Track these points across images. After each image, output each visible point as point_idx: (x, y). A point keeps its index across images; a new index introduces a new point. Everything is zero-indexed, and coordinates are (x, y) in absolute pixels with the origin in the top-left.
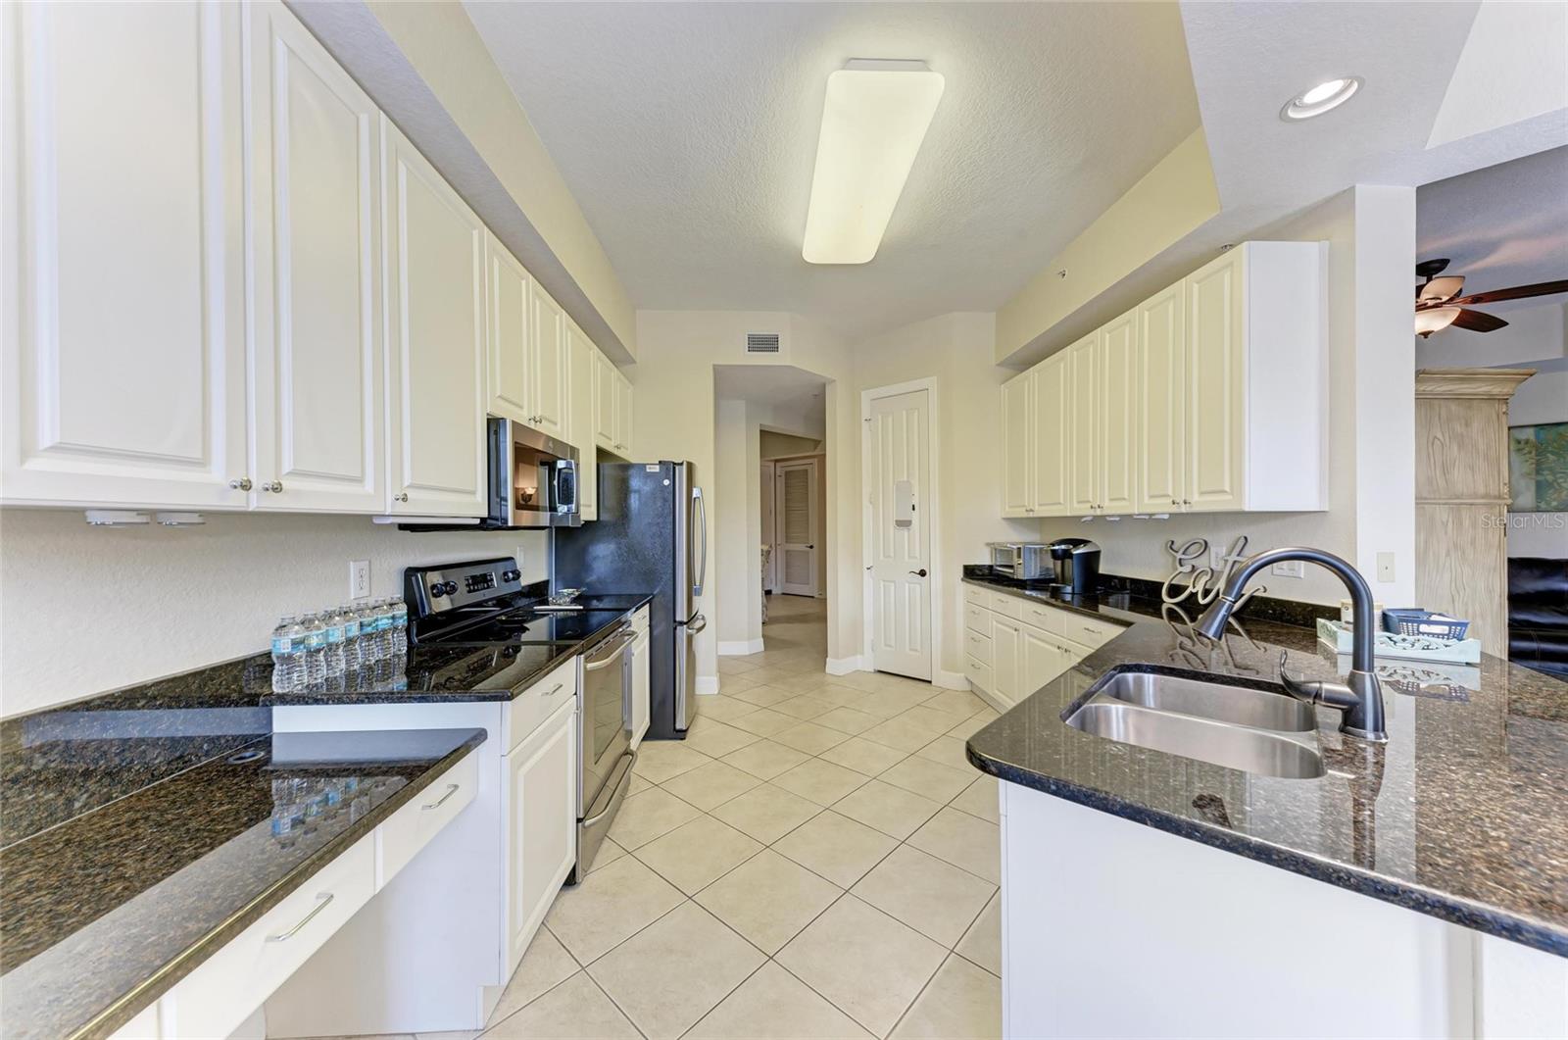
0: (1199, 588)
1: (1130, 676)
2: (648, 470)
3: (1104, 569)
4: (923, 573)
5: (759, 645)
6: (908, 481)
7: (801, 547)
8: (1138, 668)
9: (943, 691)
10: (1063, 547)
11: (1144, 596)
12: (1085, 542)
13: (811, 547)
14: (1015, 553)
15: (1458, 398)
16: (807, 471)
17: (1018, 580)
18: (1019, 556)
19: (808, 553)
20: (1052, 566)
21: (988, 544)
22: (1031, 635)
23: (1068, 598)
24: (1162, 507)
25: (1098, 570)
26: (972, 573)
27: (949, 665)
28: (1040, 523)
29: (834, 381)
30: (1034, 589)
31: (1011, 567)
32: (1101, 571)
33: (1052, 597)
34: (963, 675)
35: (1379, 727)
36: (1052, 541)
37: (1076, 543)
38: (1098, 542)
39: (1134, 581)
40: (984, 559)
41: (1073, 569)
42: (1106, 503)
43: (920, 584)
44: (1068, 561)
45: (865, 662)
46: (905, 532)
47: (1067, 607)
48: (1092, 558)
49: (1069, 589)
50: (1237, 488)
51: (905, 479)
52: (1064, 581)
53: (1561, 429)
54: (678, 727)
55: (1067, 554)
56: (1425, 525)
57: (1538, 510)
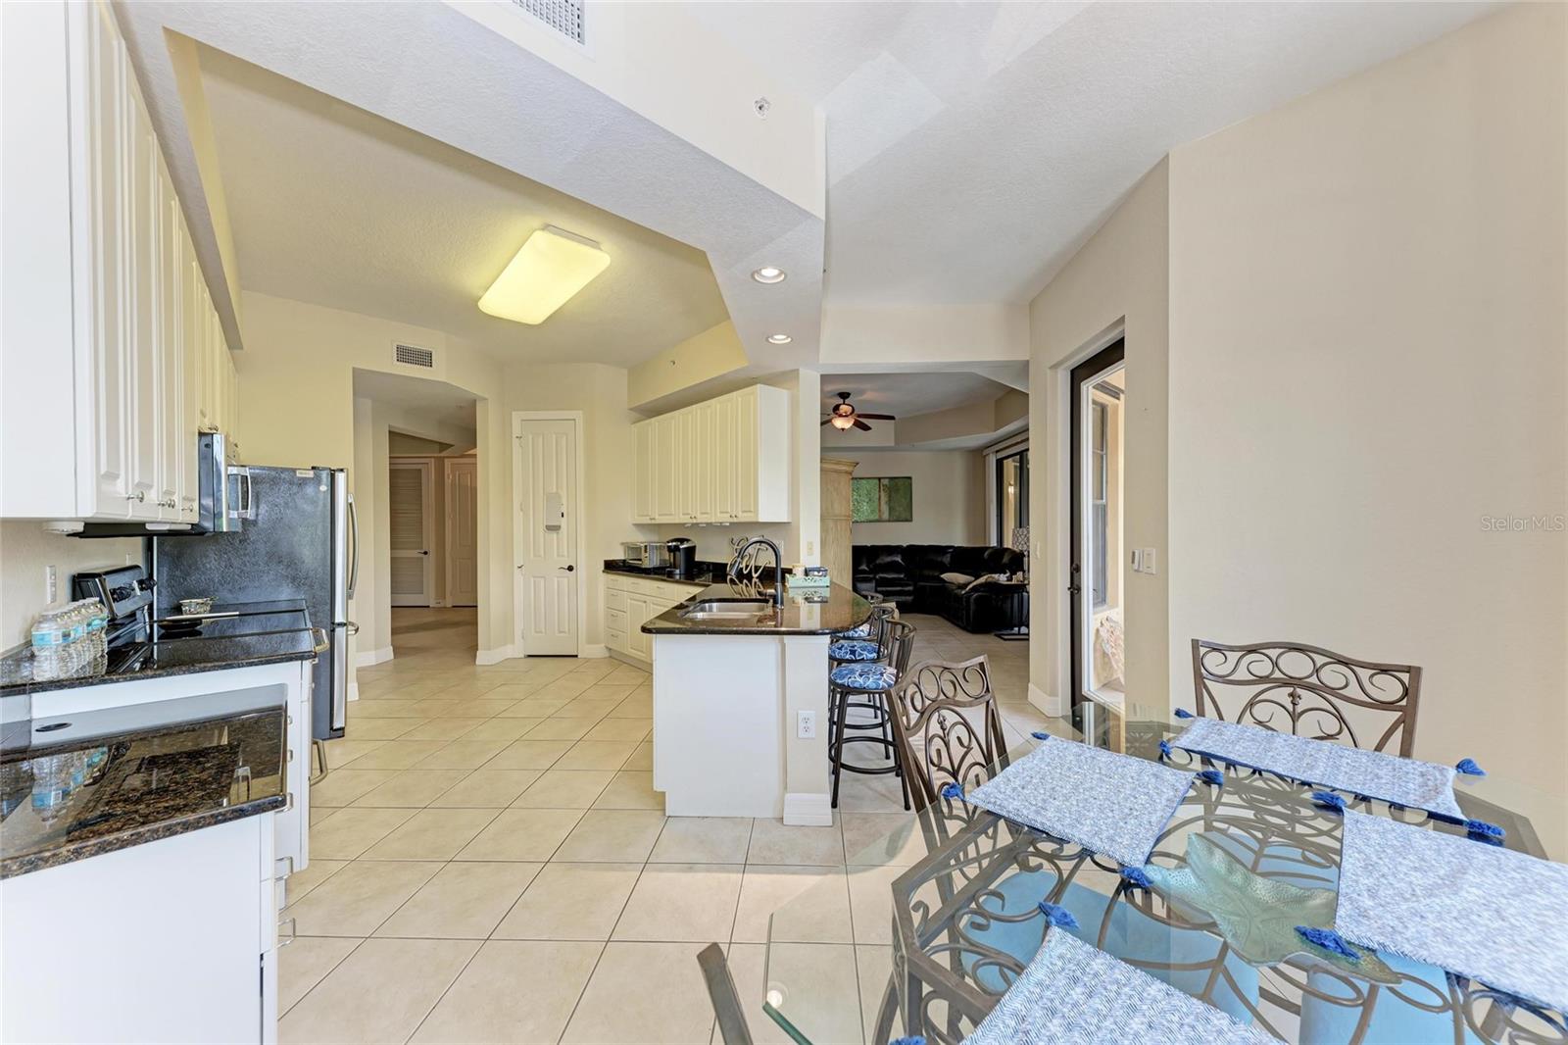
0: (744, 565)
1: (707, 605)
2: (298, 475)
3: (697, 558)
4: (570, 568)
5: (388, 653)
6: (557, 493)
7: (414, 553)
8: (710, 601)
9: (587, 660)
10: (674, 544)
11: (718, 572)
12: (688, 540)
13: (426, 553)
14: (643, 549)
15: (836, 471)
16: (420, 470)
17: (645, 569)
18: (646, 551)
19: (422, 558)
20: (667, 558)
21: (623, 544)
22: (654, 604)
23: (678, 577)
24: (726, 519)
25: (694, 558)
26: (611, 566)
27: (592, 639)
28: (658, 527)
29: (486, 399)
30: (655, 574)
31: (640, 560)
32: (696, 560)
33: (668, 577)
34: (603, 645)
35: (782, 603)
36: (667, 540)
37: (682, 541)
38: (696, 541)
39: (714, 564)
40: (619, 555)
41: (681, 557)
42: (698, 516)
43: (568, 577)
44: (677, 553)
45: (516, 650)
46: (554, 535)
47: (677, 582)
48: (691, 551)
49: (678, 571)
50: (756, 512)
51: (554, 490)
52: (675, 567)
53: (896, 480)
54: (336, 726)
55: (677, 548)
56: (824, 530)
57: (889, 521)
